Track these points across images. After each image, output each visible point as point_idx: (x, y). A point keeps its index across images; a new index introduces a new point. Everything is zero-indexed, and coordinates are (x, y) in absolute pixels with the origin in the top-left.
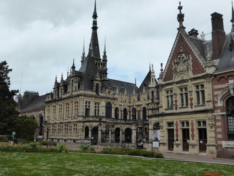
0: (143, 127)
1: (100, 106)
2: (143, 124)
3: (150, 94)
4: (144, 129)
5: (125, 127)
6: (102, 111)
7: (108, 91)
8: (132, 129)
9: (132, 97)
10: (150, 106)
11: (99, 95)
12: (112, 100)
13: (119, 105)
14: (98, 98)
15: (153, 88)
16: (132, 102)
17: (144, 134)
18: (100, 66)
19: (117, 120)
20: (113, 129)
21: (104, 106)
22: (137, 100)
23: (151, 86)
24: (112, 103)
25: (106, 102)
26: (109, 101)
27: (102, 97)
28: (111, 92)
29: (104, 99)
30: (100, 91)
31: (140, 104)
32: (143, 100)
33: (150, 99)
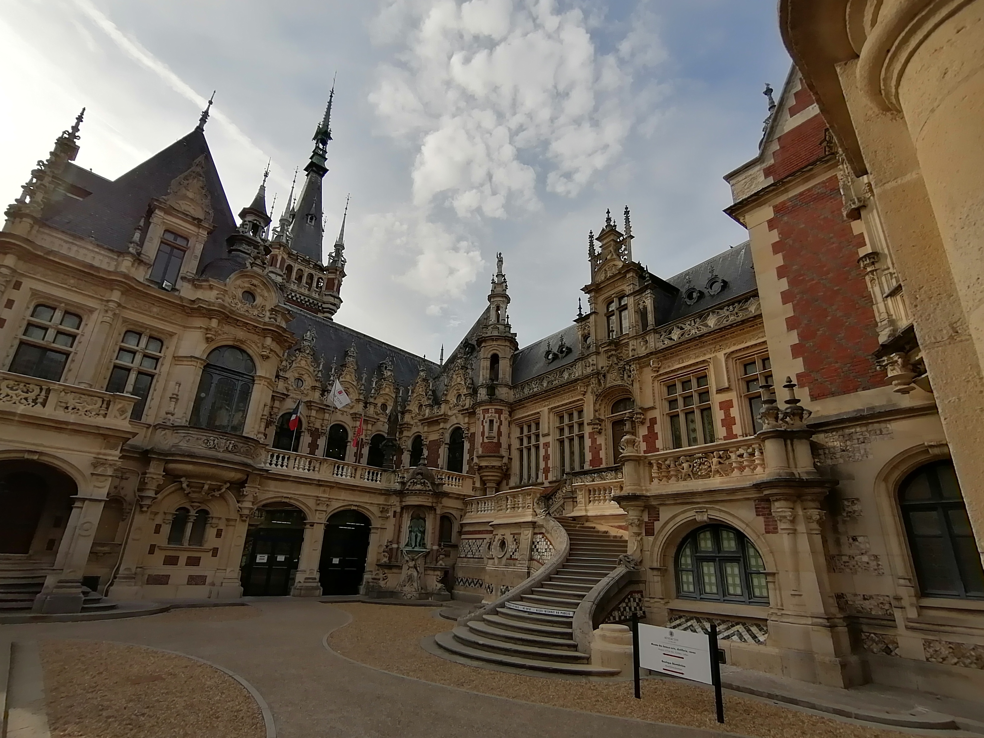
0: (432, 509)
1: (168, 353)
2: (430, 490)
3: (481, 368)
4: (438, 517)
5: (327, 503)
6: (172, 384)
7: (242, 285)
8: (373, 517)
9: (413, 392)
10: (478, 415)
11: (177, 293)
12: (259, 335)
13: (351, 414)
14: (159, 307)
15: (497, 340)
16: (410, 411)
17: (435, 547)
18: (315, 284)
19: (281, 456)
20: (239, 505)
21: (193, 359)
22: (429, 399)
23: (490, 332)
24: (255, 354)
25: (213, 340)
26: (235, 339)
27: (191, 304)
28: (263, 297)
29: (201, 317)
30: (187, 272)
31: (440, 413)
32: (452, 398)
33: (482, 386)
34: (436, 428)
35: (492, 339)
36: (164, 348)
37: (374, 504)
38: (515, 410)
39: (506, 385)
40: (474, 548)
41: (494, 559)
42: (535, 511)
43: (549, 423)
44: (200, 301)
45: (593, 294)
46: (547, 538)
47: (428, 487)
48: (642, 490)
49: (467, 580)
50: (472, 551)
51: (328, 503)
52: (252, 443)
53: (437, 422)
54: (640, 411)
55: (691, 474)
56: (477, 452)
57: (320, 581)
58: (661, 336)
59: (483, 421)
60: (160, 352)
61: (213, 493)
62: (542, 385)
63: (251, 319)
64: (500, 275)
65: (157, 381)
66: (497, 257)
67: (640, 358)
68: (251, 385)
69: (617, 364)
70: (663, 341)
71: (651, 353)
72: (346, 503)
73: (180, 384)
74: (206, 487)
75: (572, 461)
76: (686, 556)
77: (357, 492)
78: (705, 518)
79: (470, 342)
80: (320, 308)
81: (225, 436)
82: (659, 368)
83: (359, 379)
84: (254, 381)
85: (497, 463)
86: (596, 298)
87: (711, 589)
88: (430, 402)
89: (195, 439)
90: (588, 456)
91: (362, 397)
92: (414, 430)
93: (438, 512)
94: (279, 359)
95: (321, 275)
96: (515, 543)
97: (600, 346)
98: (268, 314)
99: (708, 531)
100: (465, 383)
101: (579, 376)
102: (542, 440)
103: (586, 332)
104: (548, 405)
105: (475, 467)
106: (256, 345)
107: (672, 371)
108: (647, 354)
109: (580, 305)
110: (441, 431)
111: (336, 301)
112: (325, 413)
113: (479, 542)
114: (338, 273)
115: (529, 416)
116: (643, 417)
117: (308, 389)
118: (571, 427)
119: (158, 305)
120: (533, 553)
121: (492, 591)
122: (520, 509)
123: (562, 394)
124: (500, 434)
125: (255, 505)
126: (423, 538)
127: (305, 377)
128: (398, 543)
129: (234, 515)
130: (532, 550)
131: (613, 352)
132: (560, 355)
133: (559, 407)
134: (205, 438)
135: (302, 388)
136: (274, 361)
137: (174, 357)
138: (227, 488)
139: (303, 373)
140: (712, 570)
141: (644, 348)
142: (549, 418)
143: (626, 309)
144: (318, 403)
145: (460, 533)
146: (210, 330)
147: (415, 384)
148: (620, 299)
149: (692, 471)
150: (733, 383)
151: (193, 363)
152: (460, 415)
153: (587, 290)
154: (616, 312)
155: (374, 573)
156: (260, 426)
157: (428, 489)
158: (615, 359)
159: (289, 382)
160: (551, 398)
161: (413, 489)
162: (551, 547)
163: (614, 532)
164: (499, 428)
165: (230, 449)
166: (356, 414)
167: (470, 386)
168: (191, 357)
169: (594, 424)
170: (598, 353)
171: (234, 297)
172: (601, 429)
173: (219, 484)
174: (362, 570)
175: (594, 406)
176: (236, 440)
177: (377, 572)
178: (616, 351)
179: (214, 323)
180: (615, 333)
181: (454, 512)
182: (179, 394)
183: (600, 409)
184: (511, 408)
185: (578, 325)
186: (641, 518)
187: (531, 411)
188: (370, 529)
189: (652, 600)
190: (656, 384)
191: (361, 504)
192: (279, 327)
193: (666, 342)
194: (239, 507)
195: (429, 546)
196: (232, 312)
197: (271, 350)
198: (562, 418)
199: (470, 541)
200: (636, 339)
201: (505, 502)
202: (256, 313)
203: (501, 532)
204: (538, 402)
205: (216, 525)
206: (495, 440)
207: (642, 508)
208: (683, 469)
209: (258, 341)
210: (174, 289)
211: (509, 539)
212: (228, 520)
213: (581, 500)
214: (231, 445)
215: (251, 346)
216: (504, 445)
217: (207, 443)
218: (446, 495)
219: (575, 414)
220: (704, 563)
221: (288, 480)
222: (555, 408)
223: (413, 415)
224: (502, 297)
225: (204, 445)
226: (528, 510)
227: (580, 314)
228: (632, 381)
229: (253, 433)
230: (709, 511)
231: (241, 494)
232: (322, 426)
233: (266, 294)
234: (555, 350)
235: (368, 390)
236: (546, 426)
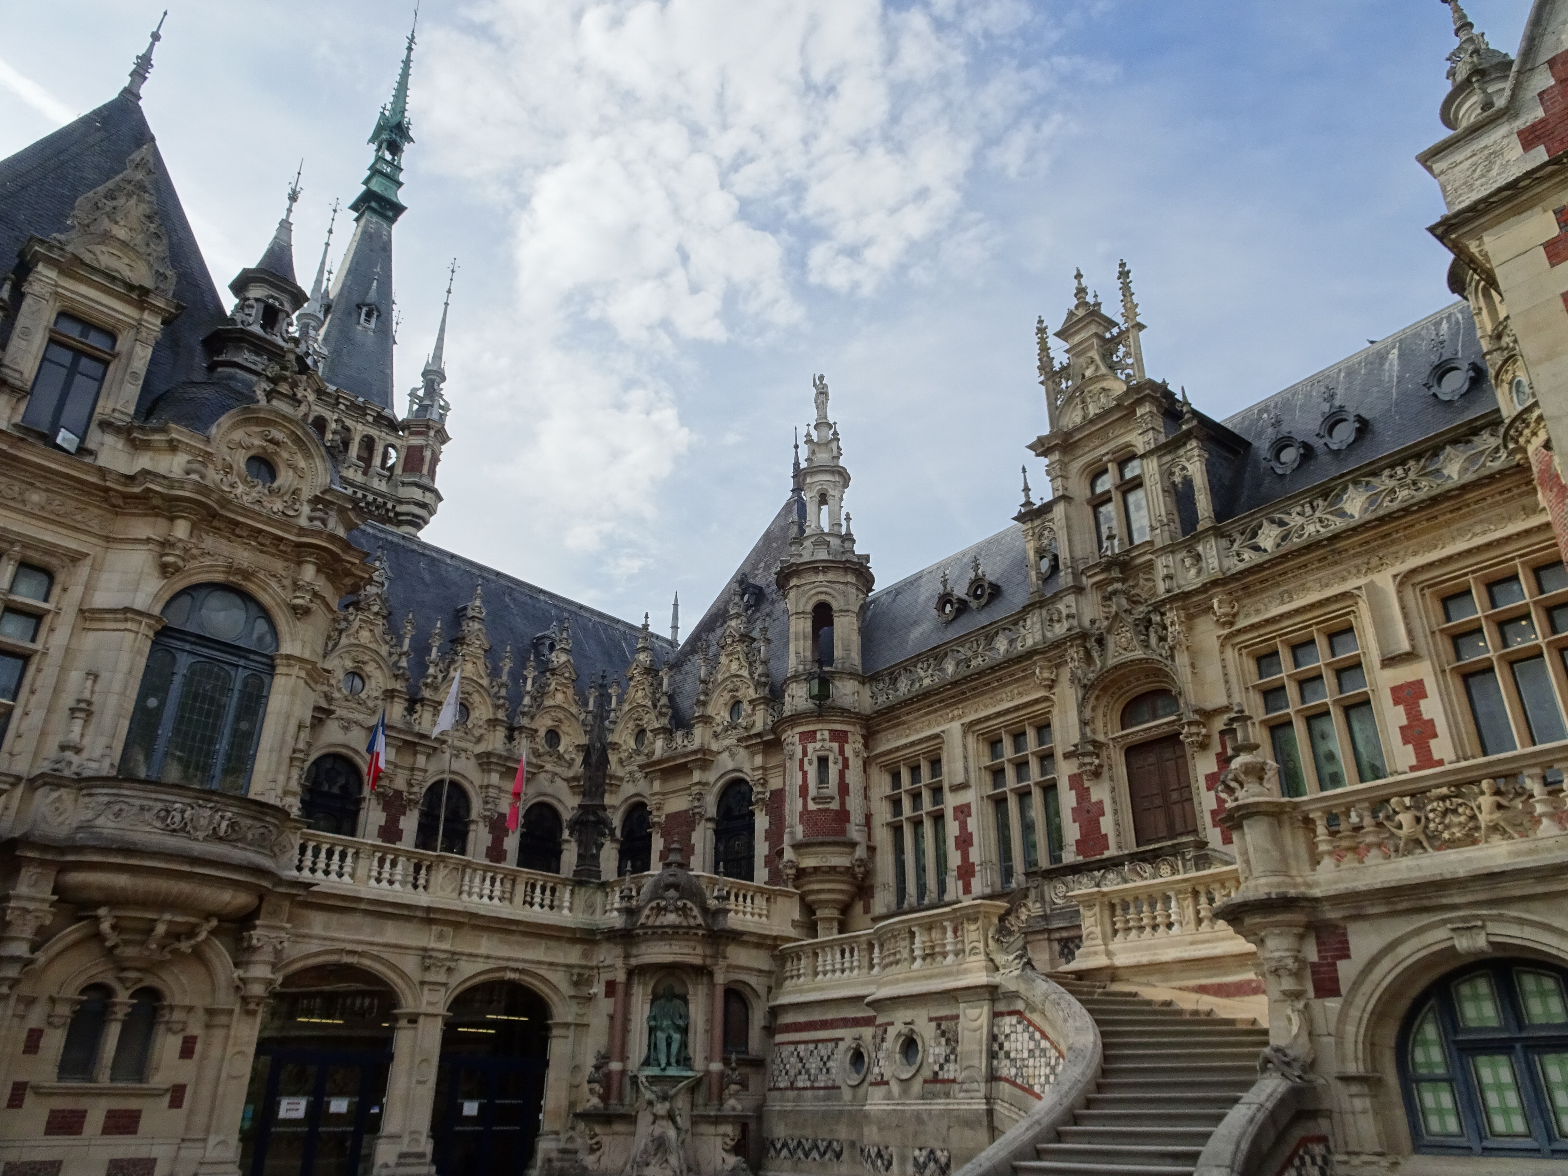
0: (703, 972)
1: (65, 603)
2: (699, 926)
3: (792, 636)
4: (719, 993)
5: (448, 964)
6: (75, 676)
7: (247, 441)
8: (555, 998)
9: (620, 702)
10: (790, 747)
11: (89, 460)
12: (286, 560)
13: (478, 756)
14: (47, 490)
15: (825, 570)
16: (615, 746)
17: (716, 1066)
18: (377, 461)
19: (338, 850)
20: (240, 972)
21: (129, 615)
22: (662, 714)
23: (807, 553)
24: (278, 604)
25: (178, 569)
26: (230, 569)
27: (125, 485)
28: (294, 468)
29: (146, 515)
30: (114, 410)
31: (690, 748)
32: (718, 709)
33: (796, 678)
34: (682, 783)
35: (814, 567)
36: (57, 590)
37: (558, 965)
38: (878, 732)
39: (852, 675)
40: (813, 1065)
41: (887, 1083)
42: (992, 960)
43: (966, 758)
44: (149, 477)
45: (1056, 456)
46: (1030, 1023)
47: (695, 917)
48: (1295, 886)
49: (800, 1143)
50: (807, 1072)
51: (452, 965)
52: (273, 816)
53: (683, 769)
54: (1197, 717)
55: (1422, 838)
56: (792, 833)
57: (434, 1161)
58: (1232, 542)
59: (801, 762)
60: (46, 600)
61: (176, 945)
62: (942, 670)
63: (269, 521)
64: (822, 424)
65: (39, 670)
66: (815, 385)
67: (1186, 595)
68: (266, 680)
69: (1128, 612)
70: (1238, 555)
71: (1215, 583)
72: (492, 964)
73: (96, 677)
74: (161, 929)
75: (1029, 846)
76: (1425, 1043)
77: (514, 938)
78: (1480, 942)
79: (751, 581)
80: (391, 514)
81: (210, 801)
82: (1234, 616)
83: (494, 672)
84: (273, 667)
85: (838, 859)
86: (1064, 465)
87: (1509, 1123)
88: (665, 721)
89: (135, 810)
90: (1072, 832)
91: (501, 715)
92: (628, 789)
93: (720, 978)
94: (330, 616)
95: (392, 439)
96: (943, 1041)
97: (1083, 572)
98: (306, 509)
99: (1480, 976)
100: (751, 674)
101: (1035, 644)
102: (951, 801)
103: (1046, 542)
104: (960, 717)
105: (789, 871)
106: (279, 581)
107: (1268, 622)
108: (1204, 585)
109: (1026, 483)
110: (695, 789)
111: (428, 498)
112: (415, 753)
113: (824, 1050)
114: (432, 433)
115: (913, 744)
116: (1204, 731)
117: (376, 698)
118: (1021, 766)
119: (43, 486)
120: (995, 1062)
121: (890, 1163)
122: (950, 958)
123: (994, 689)
124: (844, 789)
125: (279, 970)
126: (684, 1045)
127: (370, 668)
128: (623, 1058)
129: (225, 999)
130: (992, 1055)
131: (1118, 586)
132: (974, 604)
133: (988, 718)
134: (159, 805)
135: (363, 695)
136: (320, 620)
137: (81, 611)
138: (212, 932)
139: (366, 658)
140: (1506, 1075)
141: (1193, 572)
142: (965, 747)
143: (1140, 485)
144: (400, 731)
145: (770, 1030)
146: (172, 545)
147: (624, 682)
148: (1122, 465)
149: (1424, 832)
150: (1421, 641)
151: (129, 625)
152: (741, 750)
153: (1042, 447)
154: (1116, 496)
155: (563, 1137)
156: (289, 778)
157: (692, 922)
158: (1124, 602)
159: (333, 682)
160: (967, 699)
161: (658, 923)
162: (1044, 1044)
163: (1188, 1002)
164: (842, 775)
165: (222, 833)
166: (488, 754)
167: (763, 679)
168: (126, 610)
169: (1084, 755)
170: (1079, 590)
171: (228, 469)
172: (1100, 766)
173: (192, 920)
174: (532, 1130)
175: (1080, 712)
176: (235, 810)
177: (571, 1133)
178: (1124, 581)
179: (181, 530)
180: (1116, 542)
181: (752, 980)
182: (95, 699)
183: (1093, 720)
184: (867, 728)
185: (1024, 527)
186: (1301, 955)
187: (917, 732)
188: (548, 1028)
189: (1355, 1161)
190: (1231, 654)
191: (527, 966)
192: (333, 538)
193: (1246, 556)
194: (241, 979)
195: (699, 1063)
196: (225, 502)
197: (315, 594)
198: (995, 744)
199: (801, 1047)
200: (1172, 552)
201: (907, 943)
202: (278, 506)
203: (900, 1018)
204: (936, 711)
205: (180, 1027)
206: (835, 806)
207: (1301, 930)
208: (1400, 826)
209: (284, 574)
210: (82, 450)
211: (926, 1031)
212: (210, 1012)
213: (1093, 929)
214: (224, 824)
215: (268, 584)
216: (856, 817)
217: (164, 819)
218: (736, 937)
219: (1031, 736)
220: (1482, 1060)
221: (355, 910)
222: (979, 721)
223: (624, 755)
224: (832, 472)
225: (158, 824)
226: (973, 958)
227: (1028, 503)
228: (1172, 648)
229: (273, 793)
230: (1489, 924)
231: (245, 944)
232: (410, 785)
233: (302, 464)
234: (961, 591)
235: (515, 699)
236: (959, 766)
